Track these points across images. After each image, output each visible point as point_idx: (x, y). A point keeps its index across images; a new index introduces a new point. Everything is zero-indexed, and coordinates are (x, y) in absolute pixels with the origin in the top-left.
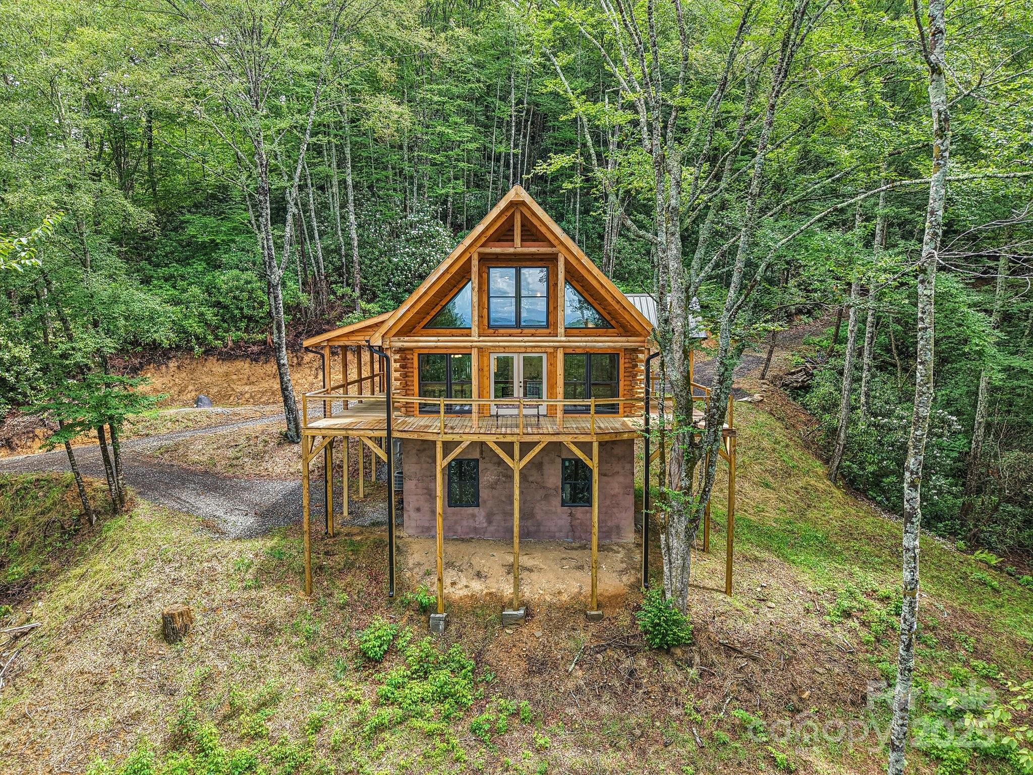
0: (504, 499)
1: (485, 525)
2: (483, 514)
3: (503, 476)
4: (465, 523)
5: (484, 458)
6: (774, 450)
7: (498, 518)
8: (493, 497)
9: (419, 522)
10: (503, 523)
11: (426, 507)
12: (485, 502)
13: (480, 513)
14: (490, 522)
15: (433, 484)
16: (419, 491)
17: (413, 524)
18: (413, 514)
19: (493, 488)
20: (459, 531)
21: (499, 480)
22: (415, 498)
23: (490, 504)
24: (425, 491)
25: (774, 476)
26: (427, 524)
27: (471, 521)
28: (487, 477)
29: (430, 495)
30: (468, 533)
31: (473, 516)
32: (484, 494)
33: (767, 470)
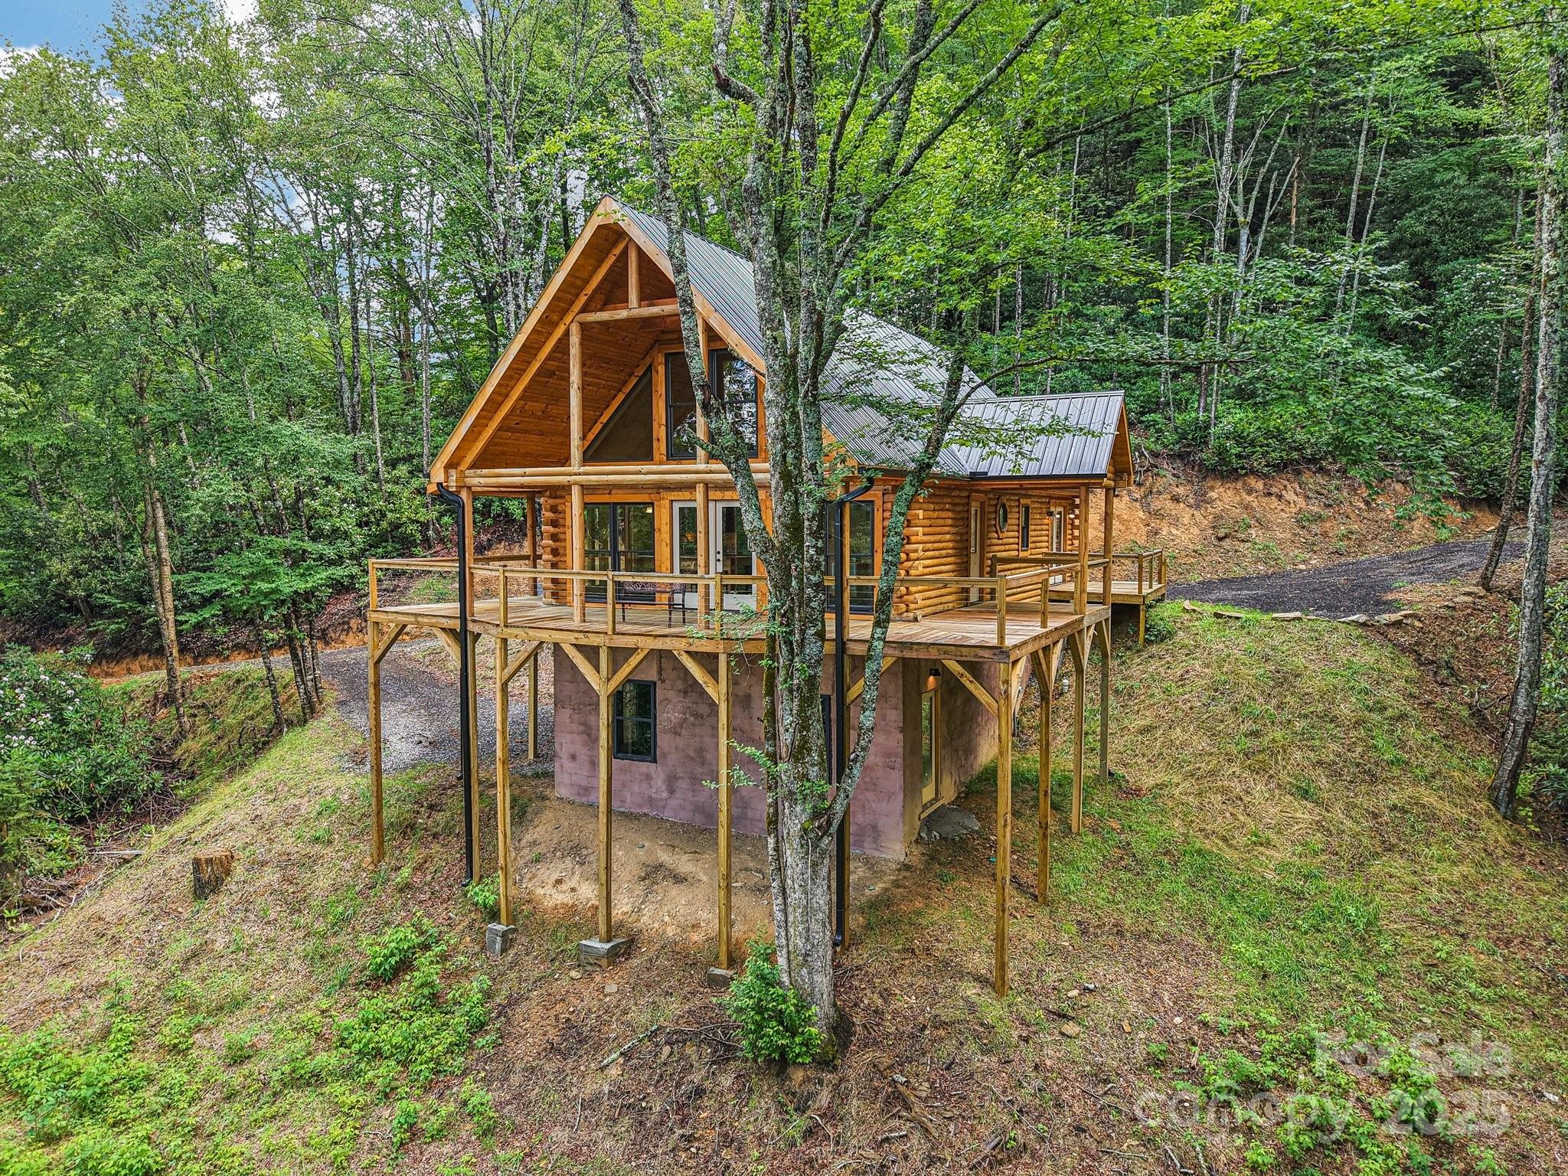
0: (692, 754)
1: (665, 795)
2: (662, 776)
3: (692, 715)
4: (636, 788)
5: (663, 681)
6: (1358, 723)
7: (683, 785)
8: (676, 748)
9: (574, 778)
10: (690, 795)
11: (583, 753)
12: (664, 756)
13: (657, 773)
14: (672, 791)
15: (592, 718)
16: (575, 727)
17: (567, 780)
18: (568, 764)
19: (676, 733)
20: (629, 799)
21: (685, 720)
22: (569, 737)
23: (673, 759)
24: (582, 728)
25: (1335, 774)
26: (584, 783)
27: (645, 785)
28: (669, 712)
29: (589, 735)
30: (640, 806)
31: (648, 777)
32: (664, 742)
33: (1320, 763)
